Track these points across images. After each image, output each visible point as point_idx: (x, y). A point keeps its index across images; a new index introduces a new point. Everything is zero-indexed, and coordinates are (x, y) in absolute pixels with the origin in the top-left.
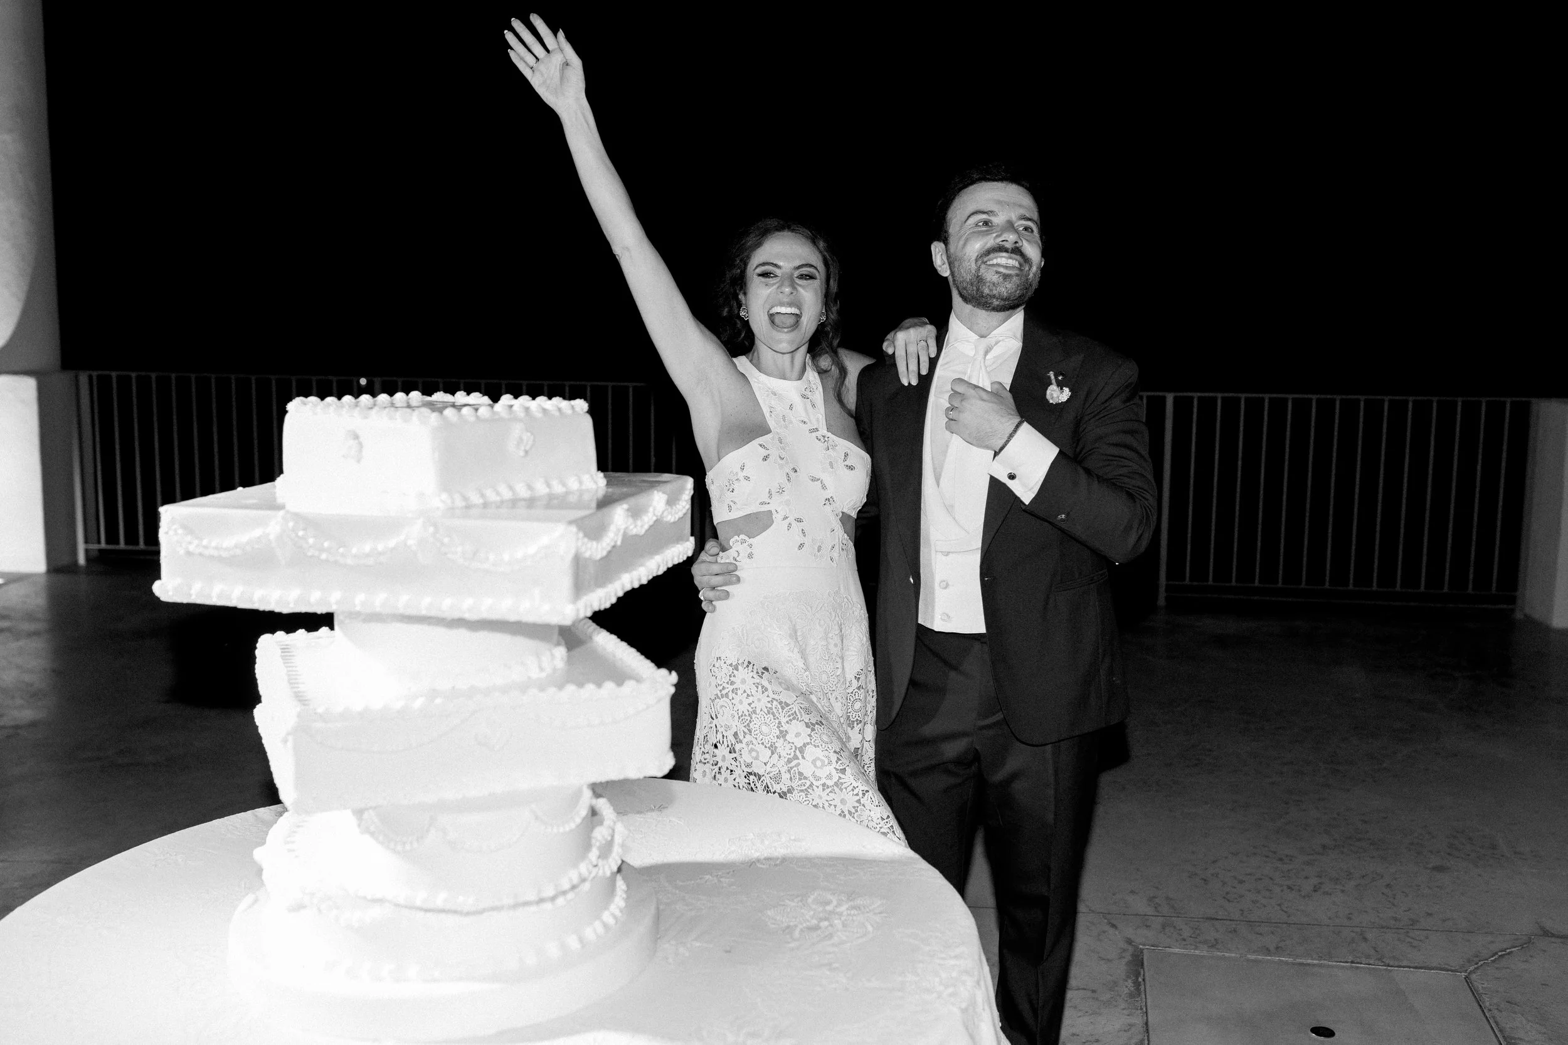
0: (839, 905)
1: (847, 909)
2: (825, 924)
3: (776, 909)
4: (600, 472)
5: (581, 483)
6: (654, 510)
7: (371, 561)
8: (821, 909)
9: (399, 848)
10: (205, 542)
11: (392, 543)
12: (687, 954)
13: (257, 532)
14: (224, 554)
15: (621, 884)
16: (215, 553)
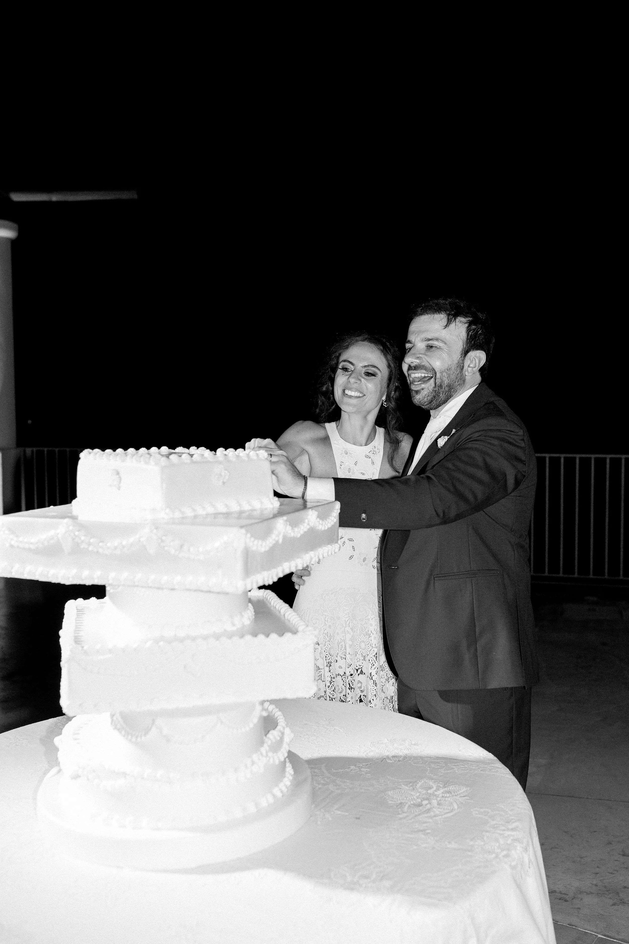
0: (438, 789)
1: (442, 793)
2: (425, 802)
3: (394, 790)
4: (276, 497)
5: (262, 503)
6: (309, 521)
7: (118, 552)
8: (424, 792)
9: (134, 739)
10: (21, 539)
11: (132, 540)
12: (330, 819)
13: (52, 533)
14: (32, 547)
15: (289, 769)
16: (27, 546)
